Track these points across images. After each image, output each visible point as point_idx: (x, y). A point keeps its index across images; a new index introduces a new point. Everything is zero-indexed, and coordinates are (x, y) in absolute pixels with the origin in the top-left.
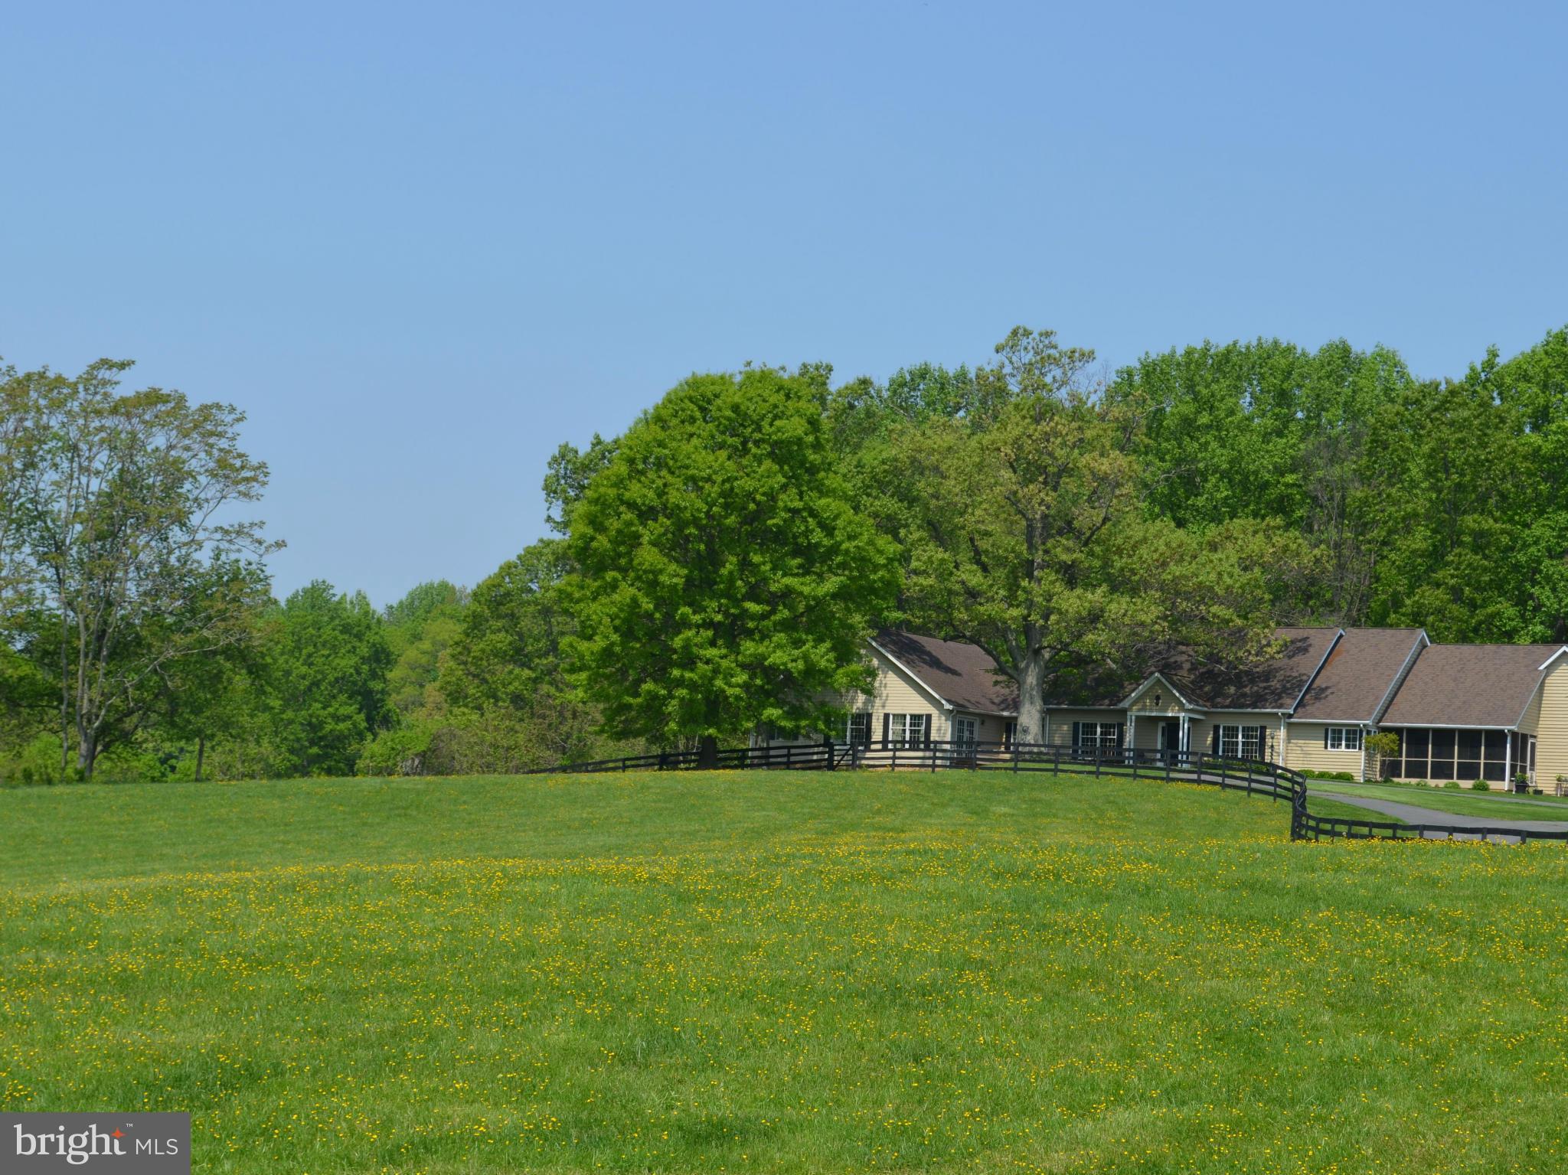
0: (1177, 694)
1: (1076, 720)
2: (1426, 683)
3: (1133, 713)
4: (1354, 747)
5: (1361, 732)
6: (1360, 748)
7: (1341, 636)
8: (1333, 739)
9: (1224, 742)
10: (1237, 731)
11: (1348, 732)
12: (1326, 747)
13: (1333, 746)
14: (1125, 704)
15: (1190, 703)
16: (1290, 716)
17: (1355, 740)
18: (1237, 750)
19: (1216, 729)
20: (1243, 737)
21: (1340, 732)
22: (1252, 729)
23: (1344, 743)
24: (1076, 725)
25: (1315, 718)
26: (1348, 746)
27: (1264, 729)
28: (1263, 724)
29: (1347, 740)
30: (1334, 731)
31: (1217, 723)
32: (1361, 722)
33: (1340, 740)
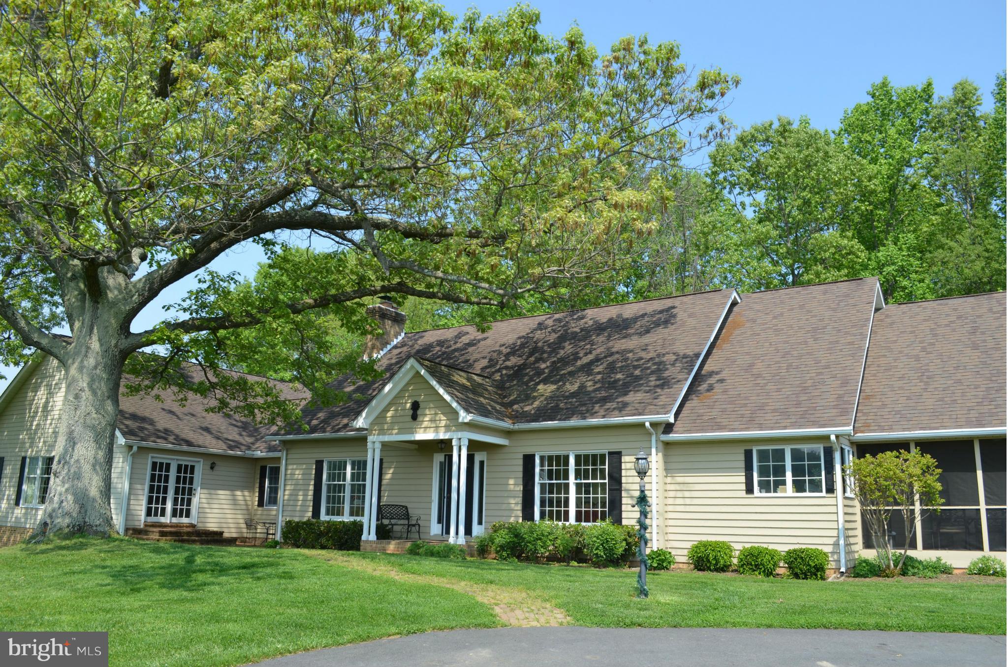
0: (447, 397)
1: (319, 457)
2: (917, 358)
3: (375, 440)
4: (815, 487)
5: (829, 452)
6: (831, 490)
7: (734, 304)
8: (763, 472)
9: (543, 486)
10: (567, 463)
11: (797, 455)
12: (749, 490)
13: (765, 486)
14: (361, 422)
15: (468, 411)
16: (668, 428)
17: (814, 470)
18: (567, 500)
19: (529, 460)
20: (578, 475)
21: (779, 455)
22: (595, 459)
23: (789, 477)
24: (319, 464)
25: (721, 428)
26: (799, 486)
27: (616, 456)
28: (615, 448)
29: (797, 471)
30: (763, 455)
31: (529, 451)
32: (832, 431)
33: (780, 471)
